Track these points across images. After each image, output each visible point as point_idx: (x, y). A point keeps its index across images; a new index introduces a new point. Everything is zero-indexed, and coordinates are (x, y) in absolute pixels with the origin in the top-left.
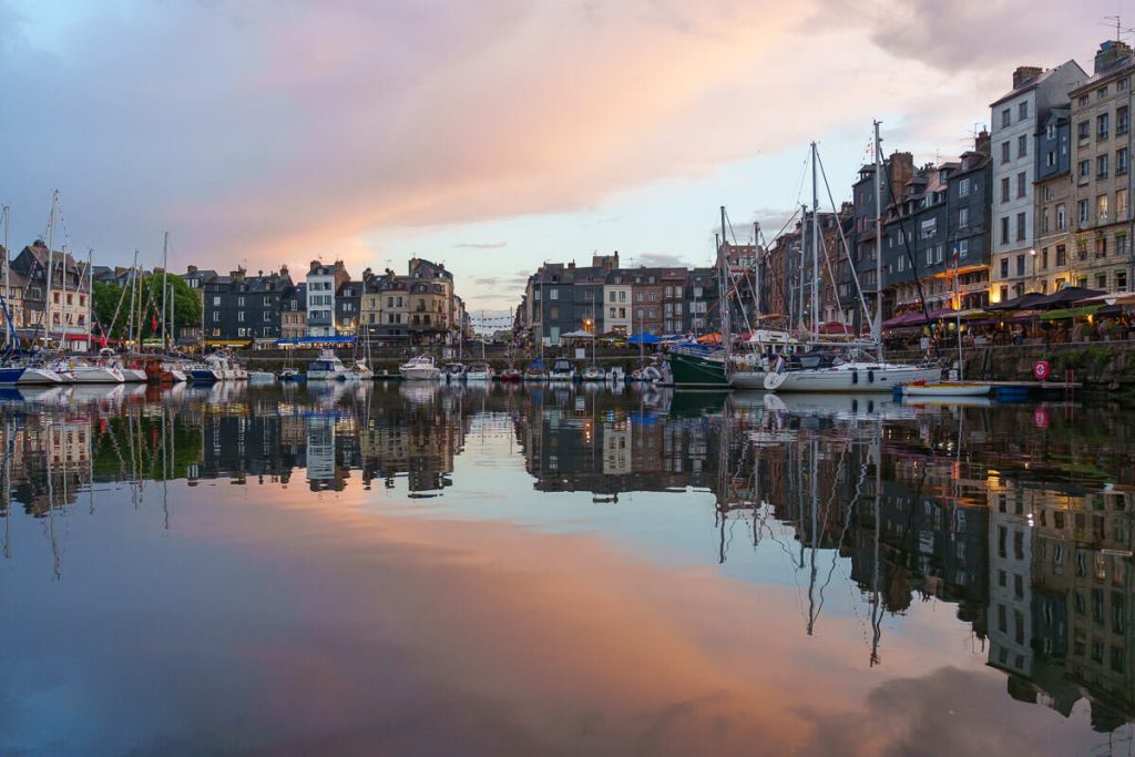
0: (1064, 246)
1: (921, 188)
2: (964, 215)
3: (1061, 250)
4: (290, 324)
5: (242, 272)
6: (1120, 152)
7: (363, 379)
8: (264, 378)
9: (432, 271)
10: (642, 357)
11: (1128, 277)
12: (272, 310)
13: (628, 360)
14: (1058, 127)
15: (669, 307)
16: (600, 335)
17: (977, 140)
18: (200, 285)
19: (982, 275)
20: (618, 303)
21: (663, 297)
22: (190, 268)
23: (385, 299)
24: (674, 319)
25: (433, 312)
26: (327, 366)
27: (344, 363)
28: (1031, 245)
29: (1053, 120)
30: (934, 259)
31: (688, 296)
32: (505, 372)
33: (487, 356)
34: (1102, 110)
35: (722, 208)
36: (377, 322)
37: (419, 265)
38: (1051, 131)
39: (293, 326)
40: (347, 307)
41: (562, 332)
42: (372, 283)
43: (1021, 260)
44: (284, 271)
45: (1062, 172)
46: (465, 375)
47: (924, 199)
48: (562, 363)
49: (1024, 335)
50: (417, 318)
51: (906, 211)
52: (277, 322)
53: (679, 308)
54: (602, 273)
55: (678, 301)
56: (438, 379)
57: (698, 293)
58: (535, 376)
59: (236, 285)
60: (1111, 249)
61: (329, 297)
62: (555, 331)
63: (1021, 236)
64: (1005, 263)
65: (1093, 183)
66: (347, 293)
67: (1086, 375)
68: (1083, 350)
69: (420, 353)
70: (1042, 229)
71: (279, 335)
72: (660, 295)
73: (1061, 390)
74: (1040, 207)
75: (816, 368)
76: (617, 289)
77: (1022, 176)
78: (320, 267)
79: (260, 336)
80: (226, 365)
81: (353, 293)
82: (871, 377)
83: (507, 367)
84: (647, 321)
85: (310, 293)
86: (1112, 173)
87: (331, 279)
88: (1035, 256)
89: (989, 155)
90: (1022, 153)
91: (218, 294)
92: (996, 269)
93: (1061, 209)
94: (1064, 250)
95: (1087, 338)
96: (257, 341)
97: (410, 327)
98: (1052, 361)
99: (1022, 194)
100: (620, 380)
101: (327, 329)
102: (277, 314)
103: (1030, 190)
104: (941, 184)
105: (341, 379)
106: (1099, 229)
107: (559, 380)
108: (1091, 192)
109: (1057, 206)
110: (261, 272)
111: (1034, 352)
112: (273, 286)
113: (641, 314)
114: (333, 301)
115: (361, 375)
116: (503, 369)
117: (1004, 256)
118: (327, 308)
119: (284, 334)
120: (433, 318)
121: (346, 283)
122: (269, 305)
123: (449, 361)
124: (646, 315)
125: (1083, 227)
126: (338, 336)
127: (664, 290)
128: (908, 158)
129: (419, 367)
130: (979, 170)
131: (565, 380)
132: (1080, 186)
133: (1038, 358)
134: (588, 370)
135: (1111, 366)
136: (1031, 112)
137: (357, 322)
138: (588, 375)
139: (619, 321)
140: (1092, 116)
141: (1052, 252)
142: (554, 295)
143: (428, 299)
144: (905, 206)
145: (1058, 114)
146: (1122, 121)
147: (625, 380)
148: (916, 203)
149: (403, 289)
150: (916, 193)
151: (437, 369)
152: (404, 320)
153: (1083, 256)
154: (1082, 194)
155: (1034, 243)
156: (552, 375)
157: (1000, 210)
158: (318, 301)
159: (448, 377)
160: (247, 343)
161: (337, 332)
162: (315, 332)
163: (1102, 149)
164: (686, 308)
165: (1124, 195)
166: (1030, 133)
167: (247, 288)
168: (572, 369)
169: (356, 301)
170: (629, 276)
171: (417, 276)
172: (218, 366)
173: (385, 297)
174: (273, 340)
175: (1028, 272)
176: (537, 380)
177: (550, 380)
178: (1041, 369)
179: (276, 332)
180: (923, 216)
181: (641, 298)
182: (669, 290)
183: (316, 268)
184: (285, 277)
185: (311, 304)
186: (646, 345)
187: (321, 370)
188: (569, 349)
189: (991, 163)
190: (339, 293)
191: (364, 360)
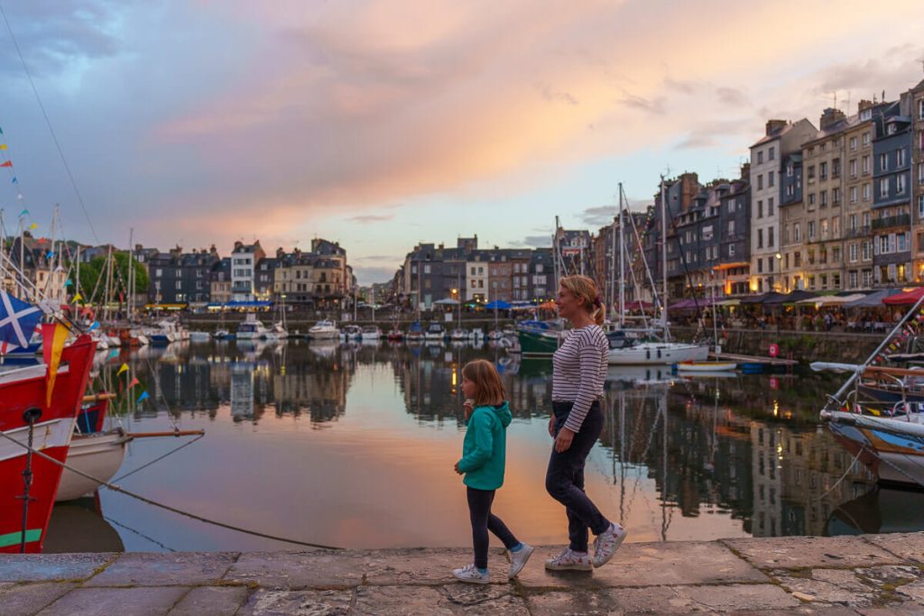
0: (799, 253)
1: (703, 201)
2: (731, 226)
3: (797, 255)
4: (217, 291)
5: (179, 250)
6: (835, 190)
7: (281, 339)
8: (202, 337)
9: (331, 249)
10: (497, 320)
11: (841, 278)
12: (203, 280)
13: (486, 322)
14: (794, 168)
15: (517, 280)
16: (464, 302)
17: (742, 169)
18: (146, 260)
19: (745, 270)
20: (477, 277)
21: (513, 271)
22: (137, 246)
23: (294, 272)
24: (521, 289)
25: (332, 282)
26: (253, 328)
27: (266, 325)
28: (777, 250)
29: (791, 163)
30: (712, 256)
31: (532, 271)
32: (391, 333)
33: (376, 319)
34: (823, 159)
35: (557, 217)
36: (288, 290)
37: (320, 245)
38: (789, 170)
39: (221, 292)
40: (264, 278)
41: (433, 300)
42: (284, 259)
43: (771, 260)
44: (213, 249)
45: (797, 200)
46: (360, 335)
47: (704, 210)
48: (435, 326)
49: (766, 322)
50: (319, 288)
51: (692, 219)
52: (207, 290)
53: (525, 281)
54: (465, 253)
55: (524, 275)
56: (339, 338)
57: (539, 268)
58: (414, 337)
59: (174, 260)
60: (830, 258)
61: (249, 271)
62: (428, 298)
63: (771, 243)
64: (760, 261)
65: (817, 211)
66: (264, 267)
67: (802, 354)
68: (800, 338)
69: (324, 317)
70: (784, 241)
71: (209, 300)
72: (510, 270)
73: (784, 366)
74: (783, 224)
75: (621, 348)
76: (477, 265)
77: (771, 200)
78: (242, 246)
79: (194, 300)
80: (173, 328)
81: (269, 267)
82: (659, 354)
83: (393, 329)
84: (500, 290)
85: (234, 267)
86: (829, 204)
87: (251, 256)
88: (780, 259)
89: (749, 183)
90: (771, 184)
91: (160, 267)
92: (754, 266)
93: (797, 226)
94: (799, 256)
95: (804, 328)
96: (192, 305)
97: (314, 294)
98: (780, 344)
99: (771, 213)
100: (480, 339)
101: (247, 296)
102: (208, 283)
103: (776, 211)
104: (716, 201)
105: (263, 338)
106: (822, 243)
107: (432, 339)
108: (816, 216)
109: (795, 224)
110: (194, 250)
111: (770, 336)
112: (204, 261)
113: (495, 285)
114: (253, 273)
115: (279, 336)
116: (390, 329)
117: (760, 257)
118: (248, 279)
119: (213, 299)
120: (333, 287)
121: (262, 260)
122: (201, 276)
123: (347, 323)
124: (499, 285)
125: (812, 241)
126: (256, 302)
127: (513, 266)
128: (694, 177)
129: (324, 329)
130: (742, 194)
131: (437, 339)
132: (809, 211)
133: (772, 341)
134: (455, 332)
135: (816, 350)
136: (777, 156)
137: (272, 290)
138: (456, 335)
139: (478, 290)
140: (817, 162)
141: (792, 257)
142: (427, 270)
143: (328, 272)
144: (691, 214)
145: (795, 159)
146: (836, 168)
147: (484, 339)
148: (699, 213)
149: (309, 264)
150: (699, 205)
151: (338, 330)
152: (310, 288)
153: (812, 261)
154: (811, 217)
155: (780, 249)
156: (427, 335)
157: (757, 224)
158: (241, 273)
159: (347, 337)
160: (184, 306)
161: (256, 298)
162: (238, 298)
163: (823, 186)
164: (530, 281)
165: (838, 219)
166: (777, 170)
167: (184, 262)
168: (442, 330)
169: (270, 273)
170: (485, 256)
171: (318, 253)
172: (168, 329)
173: (294, 270)
174: (204, 304)
175: (776, 270)
176: (417, 340)
177: (426, 339)
178: (773, 350)
179: (207, 297)
180: (704, 223)
181: (495, 273)
182: (517, 267)
183: (239, 247)
184: (214, 254)
185: (235, 275)
186: (500, 310)
187: (248, 331)
188: (439, 312)
189: (750, 189)
190: (257, 267)
191: (281, 323)
